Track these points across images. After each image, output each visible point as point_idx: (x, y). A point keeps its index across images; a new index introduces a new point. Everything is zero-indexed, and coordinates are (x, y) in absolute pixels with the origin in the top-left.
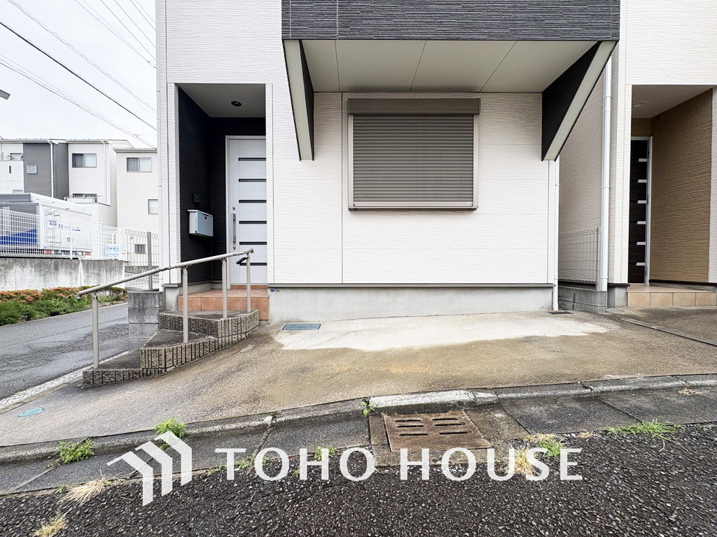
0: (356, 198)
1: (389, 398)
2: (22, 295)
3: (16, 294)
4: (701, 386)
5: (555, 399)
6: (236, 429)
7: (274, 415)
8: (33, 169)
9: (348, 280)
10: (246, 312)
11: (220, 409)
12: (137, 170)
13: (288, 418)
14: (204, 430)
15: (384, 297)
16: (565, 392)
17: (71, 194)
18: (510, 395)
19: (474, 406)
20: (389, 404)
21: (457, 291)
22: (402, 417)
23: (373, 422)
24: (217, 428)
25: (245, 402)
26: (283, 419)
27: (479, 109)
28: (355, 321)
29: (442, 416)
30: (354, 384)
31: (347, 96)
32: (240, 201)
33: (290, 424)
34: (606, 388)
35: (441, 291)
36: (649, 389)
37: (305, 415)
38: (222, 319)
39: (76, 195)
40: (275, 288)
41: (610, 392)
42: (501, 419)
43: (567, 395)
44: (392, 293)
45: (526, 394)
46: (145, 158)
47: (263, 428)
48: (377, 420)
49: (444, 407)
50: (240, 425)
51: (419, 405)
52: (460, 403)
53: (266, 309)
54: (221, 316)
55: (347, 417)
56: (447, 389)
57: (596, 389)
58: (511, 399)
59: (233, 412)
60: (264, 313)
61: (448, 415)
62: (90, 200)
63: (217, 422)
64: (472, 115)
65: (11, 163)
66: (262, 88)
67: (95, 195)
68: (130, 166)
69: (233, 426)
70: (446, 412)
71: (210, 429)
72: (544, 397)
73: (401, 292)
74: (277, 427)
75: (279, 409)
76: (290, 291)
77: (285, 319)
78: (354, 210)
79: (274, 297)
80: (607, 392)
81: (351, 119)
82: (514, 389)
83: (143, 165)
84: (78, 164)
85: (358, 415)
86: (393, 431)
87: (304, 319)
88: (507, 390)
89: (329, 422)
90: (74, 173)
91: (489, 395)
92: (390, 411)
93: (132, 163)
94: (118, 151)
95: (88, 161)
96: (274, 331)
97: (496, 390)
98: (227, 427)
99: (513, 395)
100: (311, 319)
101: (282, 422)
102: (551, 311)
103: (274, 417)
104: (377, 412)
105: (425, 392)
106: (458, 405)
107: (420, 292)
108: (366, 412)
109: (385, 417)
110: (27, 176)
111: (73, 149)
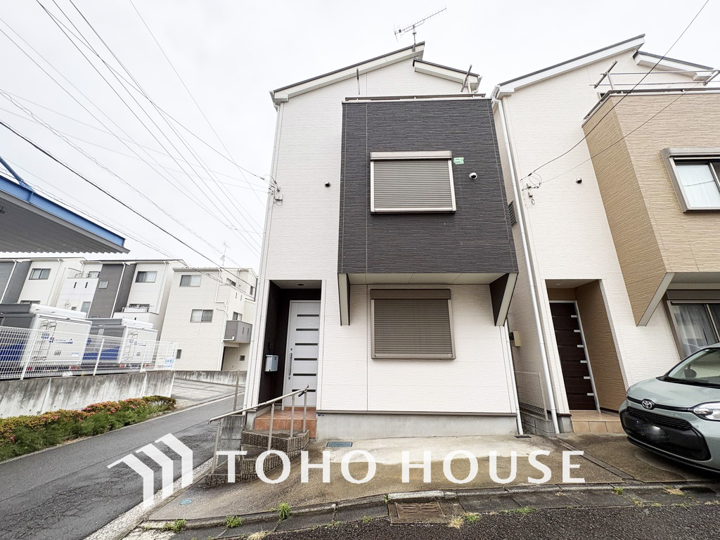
0: (376, 351)
1: (399, 494)
2: (108, 407)
3: (104, 406)
4: (569, 491)
5: (488, 497)
6: (317, 511)
7: (337, 504)
8: (104, 285)
9: (372, 408)
10: (302, 432)
11: (304, 500)
12: (188, 285)
13: (345, 505)
14: (300, 511)
15: (397, 422)
16: (493, 493)
17: (128, 305)
18: (463, 494)
19: (443, 500)
20: (399, 497)
21: (448, 418)
22: (405, 505)
23: (390, 507)
24: (307, 510)
25: (317, 496)
26: (342, 505)
27: (450, 296)
28: (376, 440)
29: (426, 504)
30: (380, 486)
31: (370, 287)
32: (296, 344)
33: (346, 508)
34: (516, 491)
35: (437, 418)
36: (540, 492)
37: (353, 503)
38: (290, 438)
39: (132, 305)
40: (322, 413)
41: (518, 493)
42: (455, 506)
43: (495, 495)
44: (402, 418)
45: (473, 494)
46: (196, 276)
47: (331, 511)
48: (392, 506)
49: (428, 500)
50: (319, 508)
51: (415, 498)
52: (436, 498)
53: (314, 429)
54: (289, 436)
55: (376, 505)
56: (431, 490)
57: (510, 491)
58: (464, 496)
59: (313, 502)
60: (313, 433)
61: (429, 504)
62: (143, 309)
63: (306, 507)
64: (447, 299)
65: (88, 280)
66: (320, 282)
67: (147, 306)
68: (183, 283)
69: (316, 509)
70: (428, 502)
71: (303, 511)
72: (482, 495)
73: (409, 418)
74: (339, 510)
75: (339, 500)
76: (331, 415)
77: (327, 438)
78: (375, 359)
79: (320, 420)
80: (516, 493)
81: (373, 301)
82: (467, 491)
83: (194, 281)
84: (140, 280)
85: (382, 504)
86: (400, 510)
87: (340, 438)
88: (463, 491)
89: (366, 508)
90: (135, 286)
91: (453, 493)
92: (399, 501)
93: (185, 280)
94: (176, 270)
95: (150, 277)
96: (321, 447)
97: (457, 491)
98: (312, 510)
99: (465, 494)
100: (345, 438)
101: (341, 507)
102: (517, 435)
103: (337, 505)
104: (392, 502)
105: (418, 491)
106: (436, 499)
107: (422, 418)
108: (386, 501)
109: (397, 504)
110: (98, 289)
111: (140, 268)
